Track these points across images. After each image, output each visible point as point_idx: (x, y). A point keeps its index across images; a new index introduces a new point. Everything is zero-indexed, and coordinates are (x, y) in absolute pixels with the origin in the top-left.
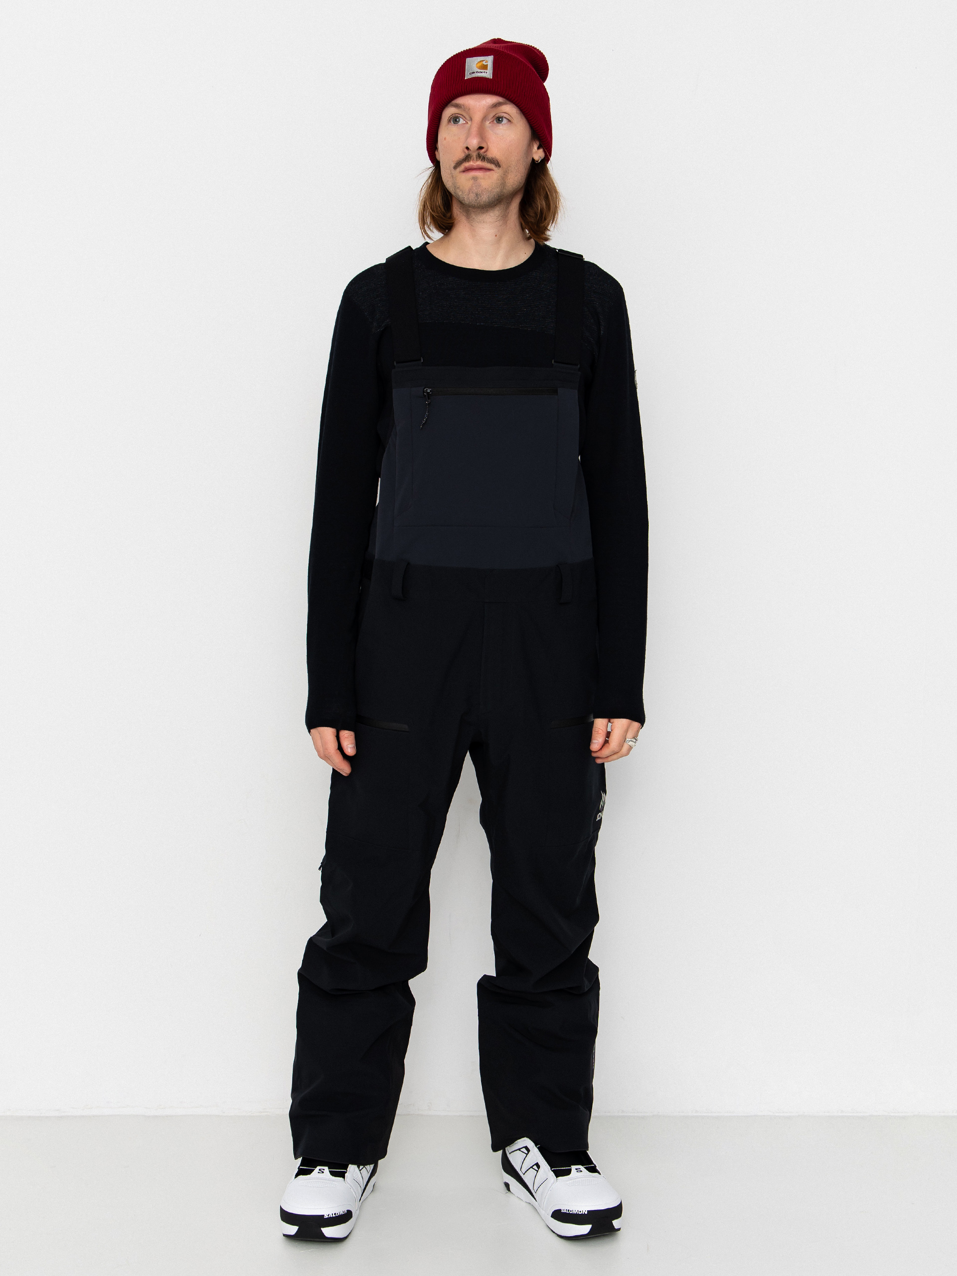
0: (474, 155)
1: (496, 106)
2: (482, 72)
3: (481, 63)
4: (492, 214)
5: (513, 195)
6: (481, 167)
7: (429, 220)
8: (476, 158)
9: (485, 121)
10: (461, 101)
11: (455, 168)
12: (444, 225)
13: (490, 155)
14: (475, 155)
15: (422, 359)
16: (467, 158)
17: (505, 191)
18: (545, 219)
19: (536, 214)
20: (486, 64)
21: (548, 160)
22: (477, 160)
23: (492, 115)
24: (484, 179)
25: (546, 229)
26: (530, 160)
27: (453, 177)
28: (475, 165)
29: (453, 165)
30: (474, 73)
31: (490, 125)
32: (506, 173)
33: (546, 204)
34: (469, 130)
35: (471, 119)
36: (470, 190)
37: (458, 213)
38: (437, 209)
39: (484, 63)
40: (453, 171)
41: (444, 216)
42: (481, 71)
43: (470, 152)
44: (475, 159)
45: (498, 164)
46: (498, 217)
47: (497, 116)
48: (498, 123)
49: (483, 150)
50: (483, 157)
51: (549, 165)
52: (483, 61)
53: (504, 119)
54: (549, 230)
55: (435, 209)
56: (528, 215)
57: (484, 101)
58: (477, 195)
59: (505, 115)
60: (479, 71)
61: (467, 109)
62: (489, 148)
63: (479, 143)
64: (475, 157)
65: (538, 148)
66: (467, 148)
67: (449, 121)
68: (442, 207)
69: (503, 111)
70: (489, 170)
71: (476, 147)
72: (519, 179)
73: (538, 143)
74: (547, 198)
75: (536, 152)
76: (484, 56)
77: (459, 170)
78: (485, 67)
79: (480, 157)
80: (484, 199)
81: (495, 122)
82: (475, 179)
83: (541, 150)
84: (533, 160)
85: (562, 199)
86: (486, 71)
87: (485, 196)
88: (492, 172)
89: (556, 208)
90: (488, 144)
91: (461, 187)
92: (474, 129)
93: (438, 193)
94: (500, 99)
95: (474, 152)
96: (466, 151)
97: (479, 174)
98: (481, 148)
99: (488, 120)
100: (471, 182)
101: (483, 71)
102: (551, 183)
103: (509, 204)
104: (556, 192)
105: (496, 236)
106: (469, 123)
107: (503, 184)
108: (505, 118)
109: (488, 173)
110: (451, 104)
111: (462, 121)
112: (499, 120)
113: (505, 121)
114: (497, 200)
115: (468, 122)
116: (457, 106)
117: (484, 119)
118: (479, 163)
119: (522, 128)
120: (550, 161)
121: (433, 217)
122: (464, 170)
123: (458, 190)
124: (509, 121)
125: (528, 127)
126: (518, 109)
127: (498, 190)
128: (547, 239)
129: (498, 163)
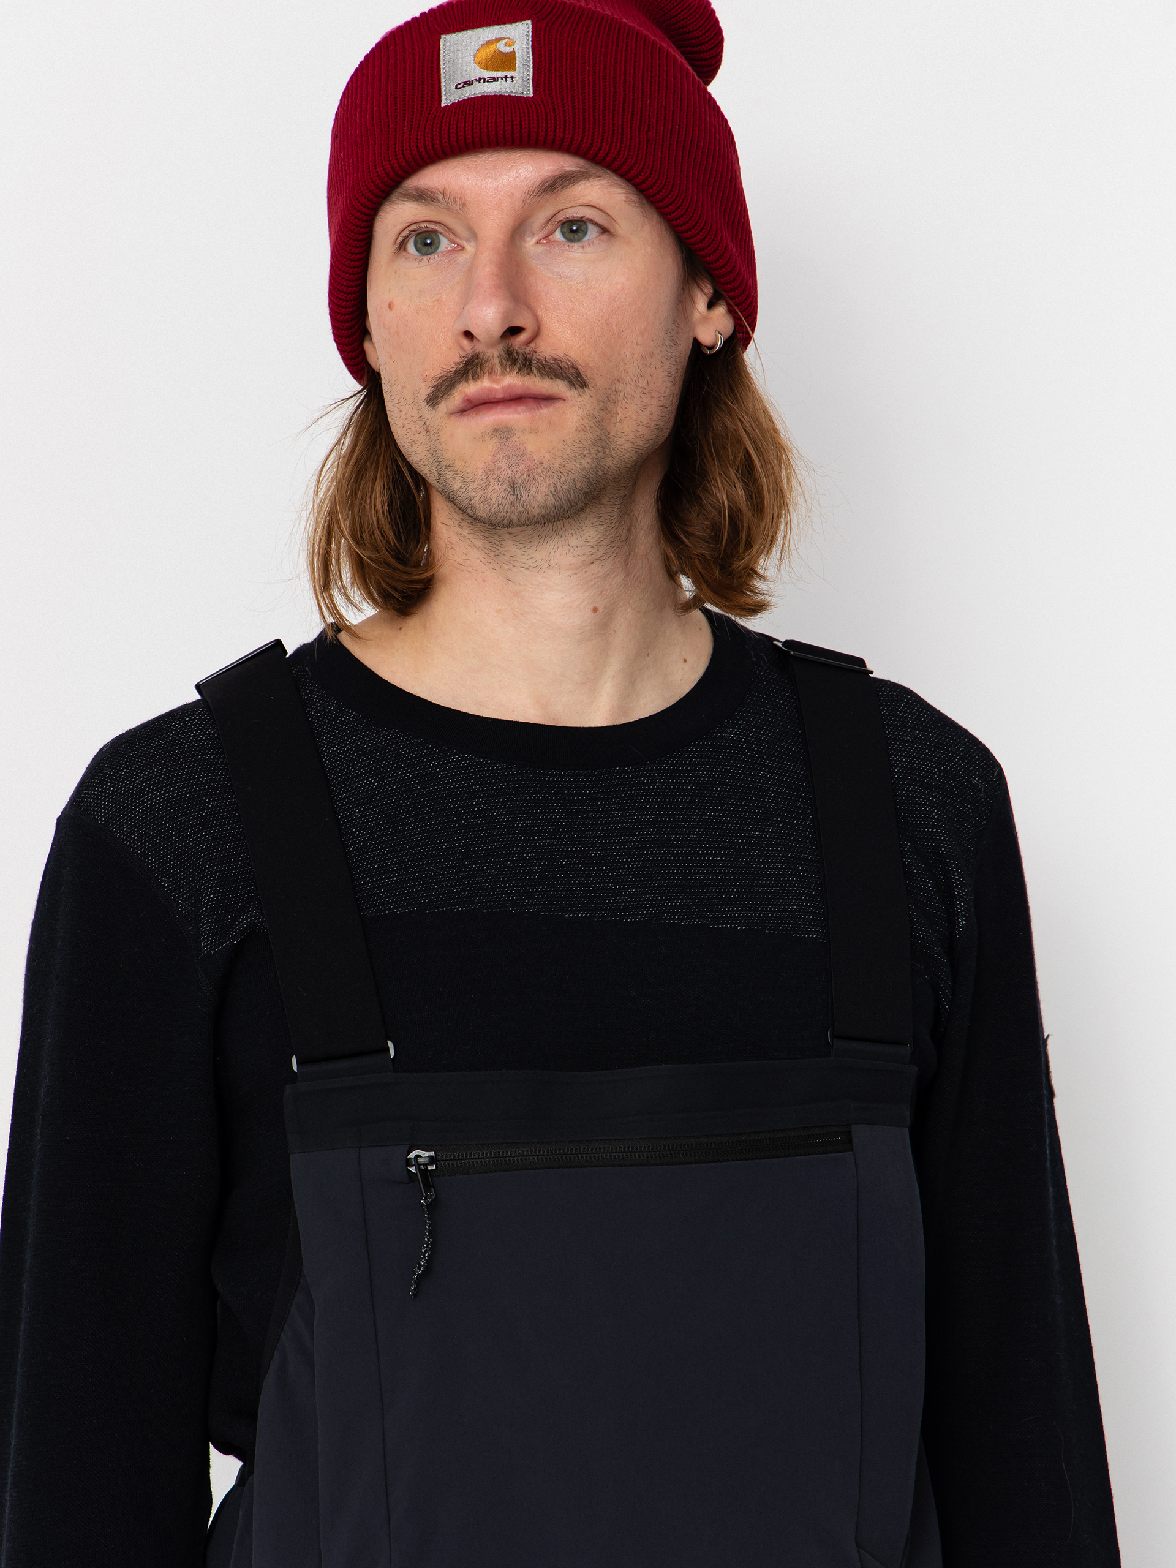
0: (494, 354)
1: (553, 186)
2: (495, 79)
3: (492, 48)
4: (574, 541)
5: (637, 469)
6: (518, 392)
7: (346, 573)
8: (501, 363)
9: (522, 238)
10: (434, 177)
11: (433, 400)
12: (395, 589)
13: (547, 349)
14: (496, 353)
15: (391, 1045)
16: (471, 367)
17: (609, 462)
18: (749, 545)
19: (716, 529)
20: (508, 50)
21: (746, 340)
22: (503, 374)
23: (541, 217)
24: (534, 430)
25: (751, 572)
26: (685, 347)
27: (427, 431)
28: (495, 386)
29: (425, 391)
30: (470, 83)
31: (540, 249)
32: (607, 404)
33: (749, 497)
34: (471, 269)
35: (474, 235)
36: (489, 471)
37: (455, 539)
38: (372, 534)
39: (502, 47)
40: (427, 411)
41: (400, 558)
42: (495, 74)
43: (480, 348)
44: (498, 368)
45: (576, 378)
46: (598, 545)
47: (561, 217)
48: (570, 240)
49: (523, 337)
50: (525, 359)
51: (750, 355)
52: (498, 40)
53: (591, 227)
54: (762, 577)
55: (366, 535)
56: (688, 534)
57: (513, 173)
58: (513, 486)
59: (588, 213)
60: (487, 74)
61: (457, 204)
62: (544, 331)
63: (506, 315)
64: (496, 361)
65: (711, 305)
66: (468, 335)
67: (402, 246)
68: (387, 528)
69: (581, 201)
70: (548, 399)
71: (497, 330)
72: (655, 417)
73: (709, 289)
74: (748, 472)
75: (705, 319)
76: (498, 23)
77: (444, 407)
78: (505, 61)
79: (514, 362)
80: (541, 498)
81: (558, 235)
82: (502, 433)
83: (721, 310)
84: (696, 343)
85: (800, 469)
86: (509, 74)
87: (543, 488)
88: (559, 405)
89: (780, 496)
90: (541, 313)
91: (458, 465)
92: (487, 270)
93: (374, 484)
94: (565, 163)
95: (493, 345)
96: (465, 342)
97: (516, 416)
98: (513, 331)
99: (533, 235)
100: (492, 444)
101: (500, 74)
102: (762, 418)
103: (627, 501)
104: (780, 448)
105: (595, 610)
106: (470, 247)
107: (603, 442)
108: (591, 221)
109: (545, 411)
110: (400, 190)
111: (444, 244)
112: (574, 229)
113: (592, 232)
114: (586, 494)
115: (465, 244)
116: (423, 196)
117: (517, 231)
118: (512, 381)
119: (649, 249)
120: (752, 341)
121: (361, 569)
122: (463, 406)
123: (449, 475)
124: (604, 230)
125: (669, 240)
126: (631, 188)
127: (586, 463)
128: (758, 608)
129: (579, 375)
